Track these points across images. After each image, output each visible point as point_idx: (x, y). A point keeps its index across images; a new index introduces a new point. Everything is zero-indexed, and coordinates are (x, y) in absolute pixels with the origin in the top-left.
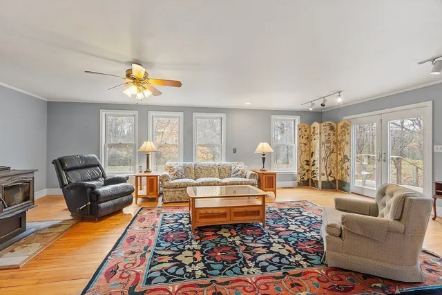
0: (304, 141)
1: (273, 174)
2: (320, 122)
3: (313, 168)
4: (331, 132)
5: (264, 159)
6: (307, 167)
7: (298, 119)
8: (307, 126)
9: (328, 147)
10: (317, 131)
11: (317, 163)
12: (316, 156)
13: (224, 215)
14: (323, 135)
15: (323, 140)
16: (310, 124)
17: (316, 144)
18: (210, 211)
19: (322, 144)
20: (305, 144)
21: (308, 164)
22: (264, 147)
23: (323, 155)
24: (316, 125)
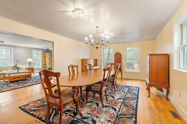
0: (43, 58)
1: (33, 68)
2: (48, 53)
3: (46, 66)
4: (51, 56)
5: (30, 64)
6: (44, 66)
7: (41, 51)
8: (44, 54)
9: (50, 60)
10: (47, 56)
11: (47, 64)
12: (47, 63)
13: (20, 77)
14: (49, 57)
15: (49, 58)
16: (45, 53)
17: (47, 59)
18: (15, 77)
19: (48, 59)
20: (44, 59)
21: (45, 65)
22: (30, 60)
23: (49, 62)
24: (47, 53)
